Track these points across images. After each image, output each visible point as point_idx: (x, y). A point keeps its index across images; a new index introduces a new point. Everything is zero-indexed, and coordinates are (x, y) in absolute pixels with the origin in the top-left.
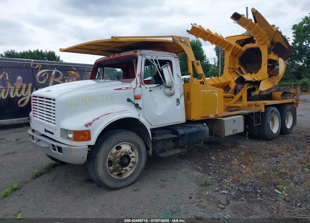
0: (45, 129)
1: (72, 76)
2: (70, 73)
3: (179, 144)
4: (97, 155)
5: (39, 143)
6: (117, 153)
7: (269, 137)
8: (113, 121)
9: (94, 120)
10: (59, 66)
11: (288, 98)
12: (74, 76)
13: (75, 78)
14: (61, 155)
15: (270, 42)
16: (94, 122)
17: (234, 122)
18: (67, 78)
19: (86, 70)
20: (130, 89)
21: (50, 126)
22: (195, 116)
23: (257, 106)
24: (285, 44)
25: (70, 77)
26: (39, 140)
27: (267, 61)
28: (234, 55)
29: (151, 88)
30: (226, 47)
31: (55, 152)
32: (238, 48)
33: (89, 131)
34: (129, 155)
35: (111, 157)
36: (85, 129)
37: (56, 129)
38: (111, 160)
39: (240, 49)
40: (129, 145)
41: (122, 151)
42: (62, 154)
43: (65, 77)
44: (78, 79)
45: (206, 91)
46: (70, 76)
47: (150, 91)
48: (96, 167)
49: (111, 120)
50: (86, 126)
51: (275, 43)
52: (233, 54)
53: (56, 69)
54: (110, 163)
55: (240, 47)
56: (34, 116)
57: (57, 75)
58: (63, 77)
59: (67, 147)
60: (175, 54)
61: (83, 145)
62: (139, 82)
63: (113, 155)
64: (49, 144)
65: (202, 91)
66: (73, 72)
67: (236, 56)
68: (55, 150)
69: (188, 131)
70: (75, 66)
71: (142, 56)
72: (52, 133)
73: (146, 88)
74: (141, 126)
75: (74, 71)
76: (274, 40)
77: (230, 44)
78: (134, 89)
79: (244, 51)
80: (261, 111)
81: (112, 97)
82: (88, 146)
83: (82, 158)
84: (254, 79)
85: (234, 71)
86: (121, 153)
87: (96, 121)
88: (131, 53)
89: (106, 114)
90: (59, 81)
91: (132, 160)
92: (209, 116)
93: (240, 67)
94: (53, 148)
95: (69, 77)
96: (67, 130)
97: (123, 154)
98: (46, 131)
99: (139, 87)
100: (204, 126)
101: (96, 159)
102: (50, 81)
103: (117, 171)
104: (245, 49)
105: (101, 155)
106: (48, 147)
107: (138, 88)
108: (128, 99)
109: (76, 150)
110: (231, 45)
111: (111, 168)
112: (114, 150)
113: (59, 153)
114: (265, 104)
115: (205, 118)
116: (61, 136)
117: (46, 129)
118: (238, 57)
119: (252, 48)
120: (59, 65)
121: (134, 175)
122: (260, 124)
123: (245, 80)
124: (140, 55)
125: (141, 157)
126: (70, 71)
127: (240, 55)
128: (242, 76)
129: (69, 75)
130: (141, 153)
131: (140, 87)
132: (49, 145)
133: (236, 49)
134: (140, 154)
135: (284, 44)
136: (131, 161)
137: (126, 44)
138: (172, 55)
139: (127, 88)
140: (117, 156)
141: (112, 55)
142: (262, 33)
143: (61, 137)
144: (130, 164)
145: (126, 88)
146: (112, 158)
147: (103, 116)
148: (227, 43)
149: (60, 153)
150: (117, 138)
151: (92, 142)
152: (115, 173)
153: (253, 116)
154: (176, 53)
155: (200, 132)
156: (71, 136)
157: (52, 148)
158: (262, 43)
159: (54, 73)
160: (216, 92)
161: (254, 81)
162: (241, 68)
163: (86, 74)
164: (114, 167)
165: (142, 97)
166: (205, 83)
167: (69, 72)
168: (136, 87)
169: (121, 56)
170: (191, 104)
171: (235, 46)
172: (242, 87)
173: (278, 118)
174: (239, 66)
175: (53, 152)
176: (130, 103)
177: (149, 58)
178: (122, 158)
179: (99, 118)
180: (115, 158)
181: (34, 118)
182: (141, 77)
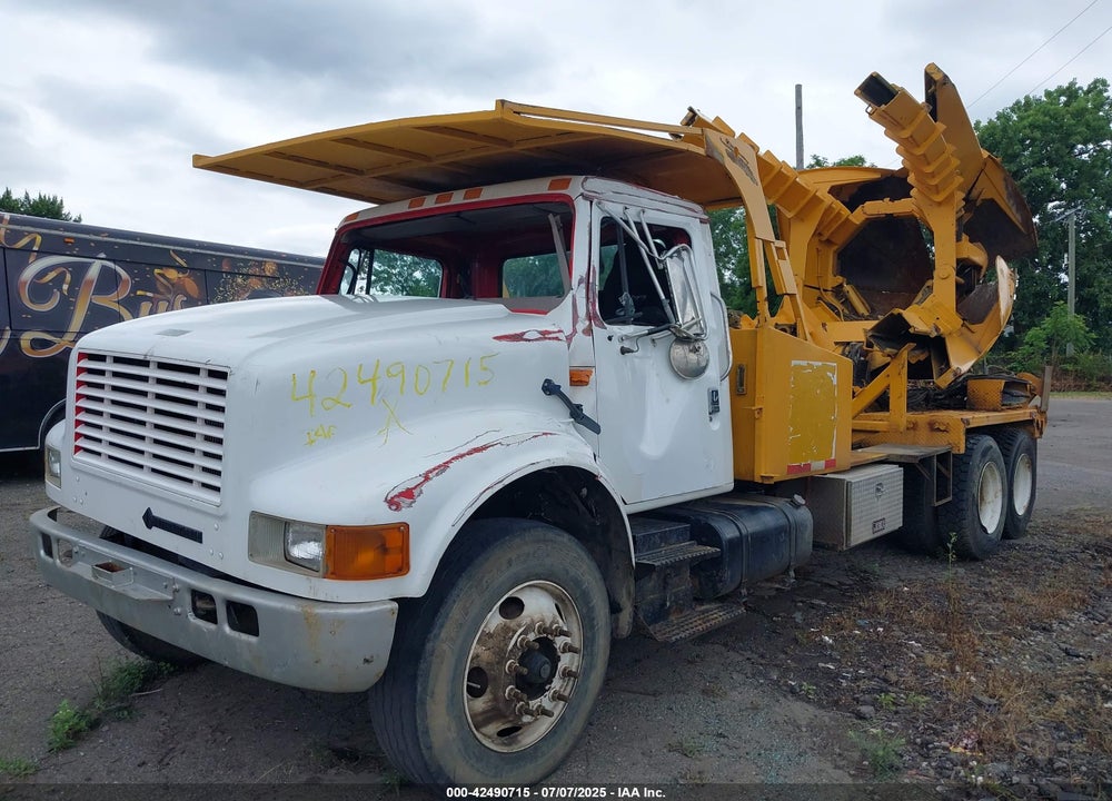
0: (148, 511)
1: (169, 291)
2: (163, 275)
3: (719, 585)
4: (429, 646)
5: (114, 583)
6: (506, 632)
7: (974, 551)
8: (507, 482)
9: (427, 478)
10: (116, 243)
11: (1015, 403)
12: (176, 288)
13: (181, 298)
14: (249, 644)
15: (964, 195)
16: (427, 484)
17: (878, 490)
18: (149, 294)
19: (226, 268)
20: (557, 338)
21: (182, 500)
22: (770, 467)
23: (938, 430)
24: (1014, 209)
25: (158, 293)
26: (110, 567)
27: (955, 265)
28: (824, 239)
29: (628, 337)
30: (798, 209)
31: (212, 626)
32: (839, 213)
33: (402, 530)
34: (552, 642)
35: (481, 650)
36: (387, 516)
37: (221, 518)
38: (483, 665)
39: (847, 219)
40: (546, 590)
41: (528, 621)
42: (253, 639)
43: (139, 293)
44: (190, 302)
45: (804, 363)
46: (162, 290)
47: (624, 351)
48: (423, 703)
49: (496, 480)
50: (393, 503)
51: (978, 204)
52: (820, 234)
53: (103, 256)
54: (479, 680)
55: (845, 211)
56: (78, 449)
57: (108, 282)
58: (134, 289)
59: (291, 606)
60: (698, 208)
61: (373, 597)
62: (582, 312)
63: (491, 643)
64: (177, 586)
65: (794, 363)
66: (172, 274)
67: (829, 242)
68: (211, 616)
69: (751, 525)
70: (182, 249)
71: (591, 202)
72: (196, 536)
73: (610, 339)
74: (587, 507)
75: (180, 268)
76: (975, 193)
77: (815, 196)
78: (569, 339)
79: (859, 227)
80: (955, 451)
81: (485, 369)
82: (396, 605)
83: (366, 661)
84: (937, 329)
85: (819, 298)
86: (525, 632)
87: (435, 481)
88: (539, 187)
89: (477, 450)
90: (115, 307)
91: (566, 661)
92: (809, 465)
93: (841, 285)
94: (195, 609)
95: (155, 291)
96: (286, 524)
97: (532, 637)
98: (151, 520)
99: (583, 332)
100: (798, 506)
101: (422, 666)
102: (74, 304)
103: (505, 717)
104: (863, 218)
105: (445, 647)
106: (169, 604)
107: (580, 337)
108: (547, 381)
109: (341, 621)
110: (816, 200)
111: (480, 704)
112: (494, 620)
113: (236, 634)
114: (967, 422)
115: (800, 475)
116: (254, 552)
117: (155, 513)
118: (835, 248)
119: (890, 216)
120: (118, 240)
121: (566, 729)
122: (950, 499)
123: (911, 331)
124: (585, 197)
125: (592, 646)
126: (160, 266)
127: (841, 239)
128: (900, 315)
129: (158, 285)
130: (592, 627)
131: (588, 332)
132: (176, 591)
133: (832, 216)
134: (589, 635)
135: (1011, 210)
136: (561, 665)
137: (516, 148)
138: (689, 209)
139: (544, 335)
140: (507, 645)
141: (436, 196)
142: (947, 163)
143: (251, 556)
144: (557, 684)
145: (541, 333)
146: (486, 656)
147: (462, 456)
148: (803, 190)
149: (244, 637)
150: (510, 563)
151: (416, 583)
152: (493, 729)
153: (930, 468)
154: (704, 204)
155: (787, 531)
156: (309, 550)
157: (189, 608)
158: (939, 198)
159: (94, 271)
160: (832, 370)
161: (934, 334)
162: (847, 288)
163: (226, 283)
164: (495, 699)
165: (592, 377)
166: (799, 331)
167: (157, 271)
168: (575, 331)
169: (480, 199)
170: (757, 416)
171: (830, 206)
172: (893, 356)
173: (998, 477)
174: (840, 279)
175: (198, 628)
176: (554, 401)
177: (616, 211)
178: (526, 653)
179: (445, 466)
180: (501, 656)
181: (81, 456)
182: (590, 292)
